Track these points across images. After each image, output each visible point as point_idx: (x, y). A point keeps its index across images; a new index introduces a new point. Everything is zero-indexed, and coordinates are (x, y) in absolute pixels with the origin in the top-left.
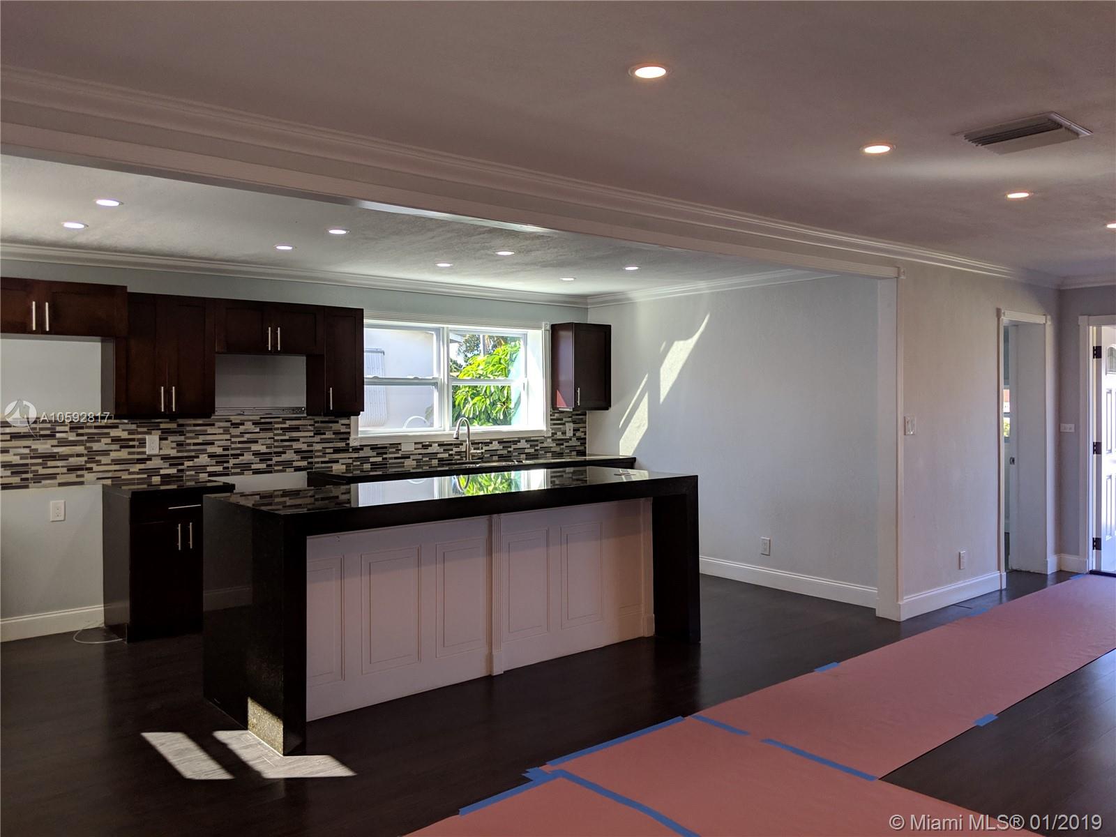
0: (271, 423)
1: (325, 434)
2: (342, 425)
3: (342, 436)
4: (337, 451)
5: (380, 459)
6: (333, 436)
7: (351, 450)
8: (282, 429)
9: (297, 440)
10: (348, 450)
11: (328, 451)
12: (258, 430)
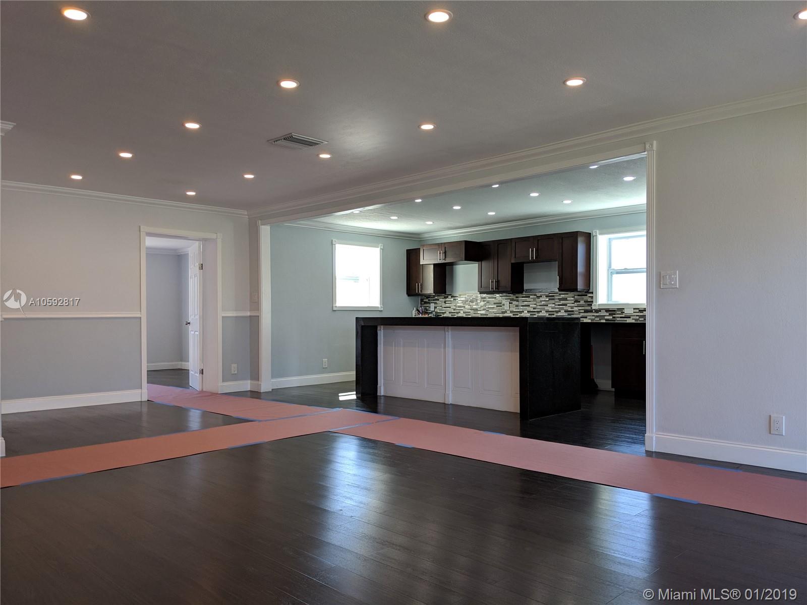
0: (553, 296)
1: (579, 302)
2: (589, 297)
3: (589, 303)
4: (586, 311)
5: (611, 317)
6: (584, 303)
7: (594, 311)
8: (559, 299)
9: (566, 305)
10: (592, 311)
11: (581, 311)
12: (548, 299)
